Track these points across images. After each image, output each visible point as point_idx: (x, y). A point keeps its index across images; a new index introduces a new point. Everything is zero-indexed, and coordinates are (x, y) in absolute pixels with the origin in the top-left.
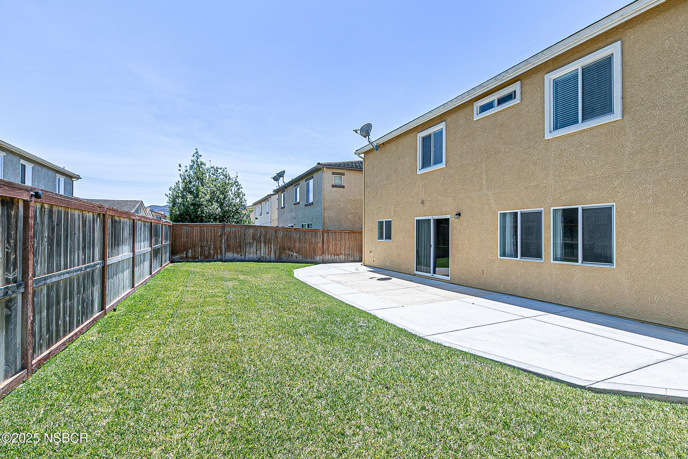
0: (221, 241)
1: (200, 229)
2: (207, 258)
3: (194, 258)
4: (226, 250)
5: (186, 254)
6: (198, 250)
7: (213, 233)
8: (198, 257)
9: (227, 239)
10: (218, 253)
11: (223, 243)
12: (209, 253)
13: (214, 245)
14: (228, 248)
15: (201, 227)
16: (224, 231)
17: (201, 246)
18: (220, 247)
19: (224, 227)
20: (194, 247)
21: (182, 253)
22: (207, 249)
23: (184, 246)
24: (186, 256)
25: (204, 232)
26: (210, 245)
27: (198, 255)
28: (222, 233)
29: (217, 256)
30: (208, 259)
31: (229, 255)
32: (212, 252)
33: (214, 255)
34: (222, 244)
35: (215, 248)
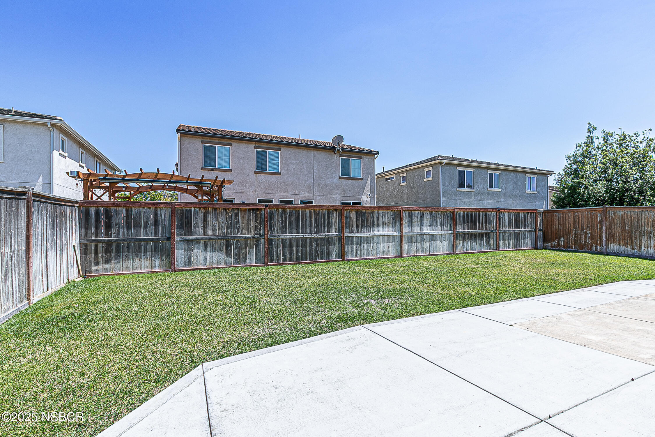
0: (601, 229)
1: (574, 214)
2: (582, 248)
3: (567, 247)
4: (608, 240)
5: (558, 242)
6: (572, 239)
7: (590, 219)
8: (572, 247)
9: (610, 226)
10: (597, 244)
11: (604, 232)
12: (585, 242)
13: (591, 233)
14: (611, 238)
15: (574, 213)
16: (605, 215)
17: (575, 234)
18: (600, 237)
19: (605, 211)
20: (566, 234)
21: (554, 240)
22: (582, 237)
23: (556, 233)
24: (559, 244)
25: (579, 218)
26: (587, 233)
27: (572, 244)
28: (602, 219)
29: (596, 247)
30: (584, 250)
31: (614, 247)
32: (589, 241)
33: (591, 245)
34: (602, 232)
35: (593, 237)
